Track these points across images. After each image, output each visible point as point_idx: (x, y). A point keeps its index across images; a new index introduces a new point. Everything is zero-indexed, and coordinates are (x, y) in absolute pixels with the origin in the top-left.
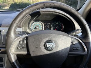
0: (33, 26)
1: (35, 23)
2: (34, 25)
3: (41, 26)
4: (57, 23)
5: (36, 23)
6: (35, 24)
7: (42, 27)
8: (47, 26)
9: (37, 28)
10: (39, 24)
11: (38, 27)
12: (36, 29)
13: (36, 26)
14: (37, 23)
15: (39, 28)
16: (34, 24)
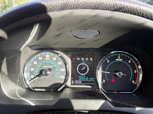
0: (33, 66)
1: (40, 56)
2: (35, 63)
3: (61, 67)
4: (119, 60)
5: (44, 58)
6: (40, 58)
7: (63, 70)
8: (82, 66)
9: (46, 75)
10: (54, 59)
11: (50, 69)
12: (42, 77)
13: (45, 67)
14: (48, 55)
15: (53, 75)
16: (37, 60)
